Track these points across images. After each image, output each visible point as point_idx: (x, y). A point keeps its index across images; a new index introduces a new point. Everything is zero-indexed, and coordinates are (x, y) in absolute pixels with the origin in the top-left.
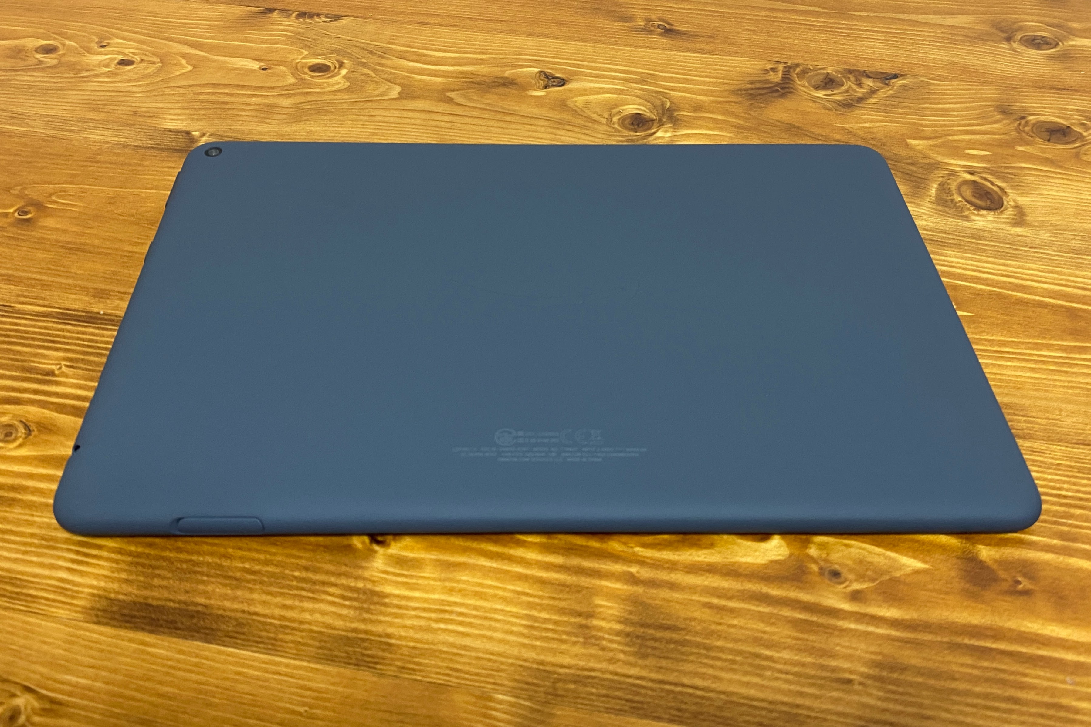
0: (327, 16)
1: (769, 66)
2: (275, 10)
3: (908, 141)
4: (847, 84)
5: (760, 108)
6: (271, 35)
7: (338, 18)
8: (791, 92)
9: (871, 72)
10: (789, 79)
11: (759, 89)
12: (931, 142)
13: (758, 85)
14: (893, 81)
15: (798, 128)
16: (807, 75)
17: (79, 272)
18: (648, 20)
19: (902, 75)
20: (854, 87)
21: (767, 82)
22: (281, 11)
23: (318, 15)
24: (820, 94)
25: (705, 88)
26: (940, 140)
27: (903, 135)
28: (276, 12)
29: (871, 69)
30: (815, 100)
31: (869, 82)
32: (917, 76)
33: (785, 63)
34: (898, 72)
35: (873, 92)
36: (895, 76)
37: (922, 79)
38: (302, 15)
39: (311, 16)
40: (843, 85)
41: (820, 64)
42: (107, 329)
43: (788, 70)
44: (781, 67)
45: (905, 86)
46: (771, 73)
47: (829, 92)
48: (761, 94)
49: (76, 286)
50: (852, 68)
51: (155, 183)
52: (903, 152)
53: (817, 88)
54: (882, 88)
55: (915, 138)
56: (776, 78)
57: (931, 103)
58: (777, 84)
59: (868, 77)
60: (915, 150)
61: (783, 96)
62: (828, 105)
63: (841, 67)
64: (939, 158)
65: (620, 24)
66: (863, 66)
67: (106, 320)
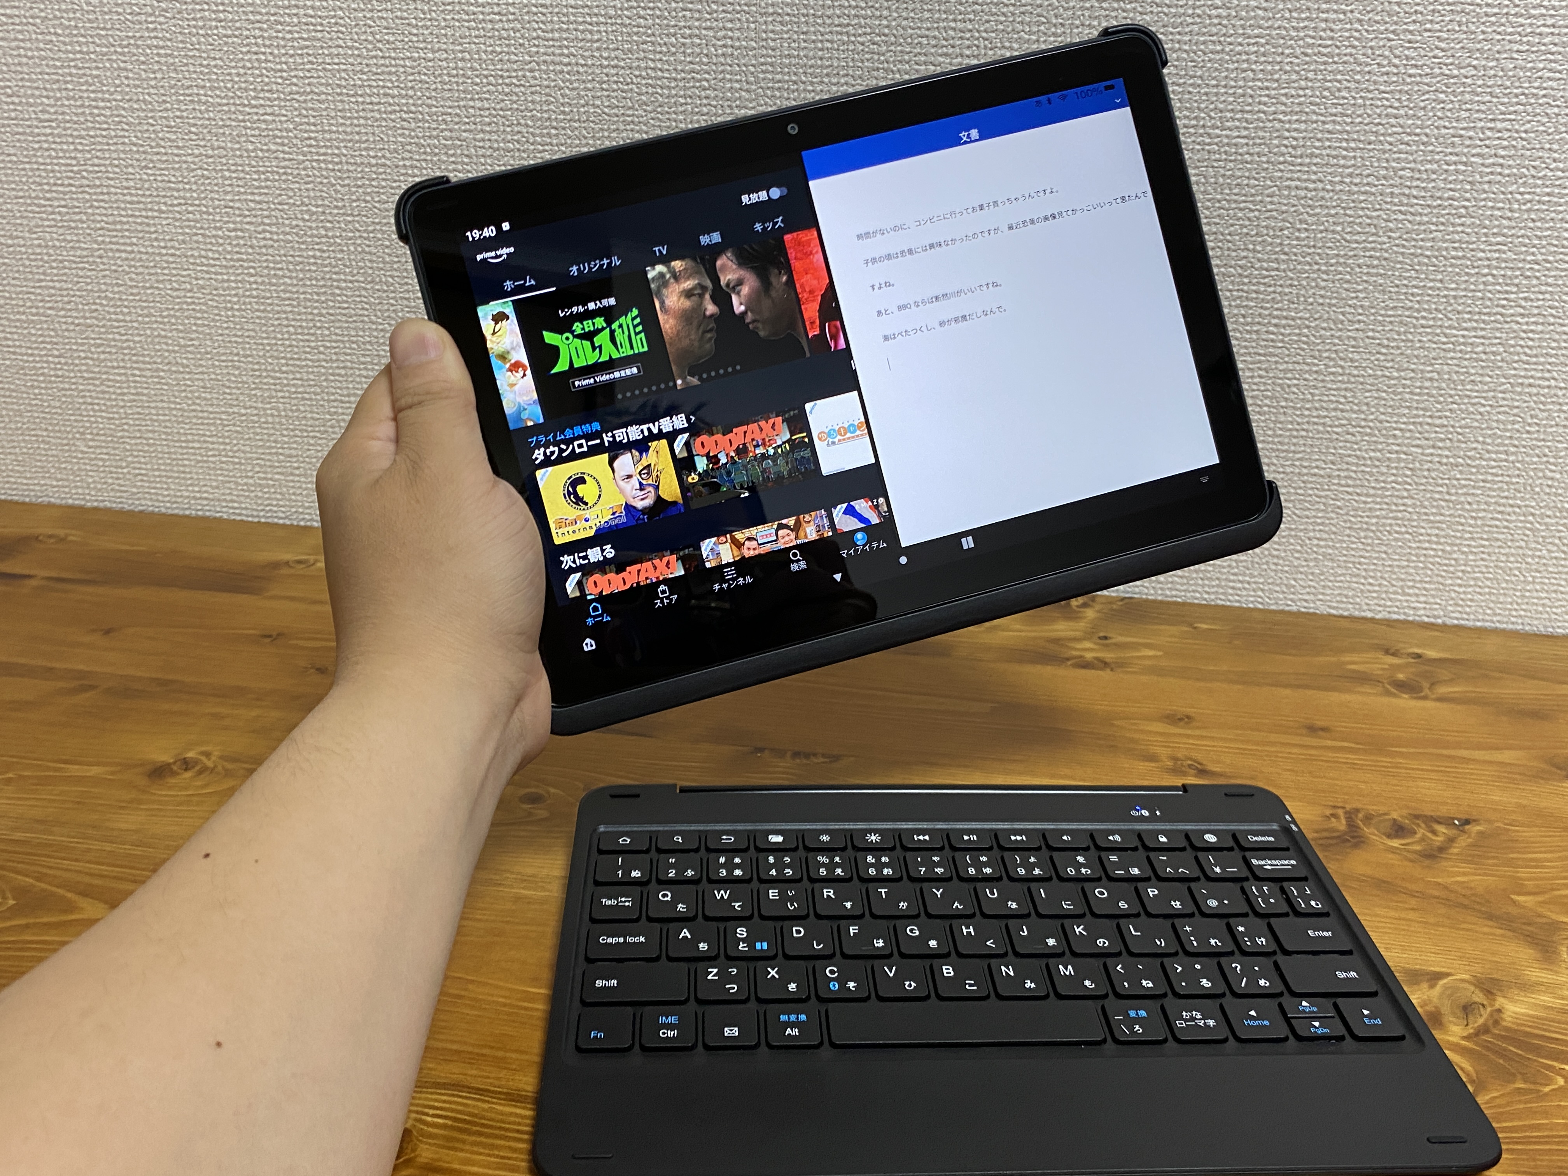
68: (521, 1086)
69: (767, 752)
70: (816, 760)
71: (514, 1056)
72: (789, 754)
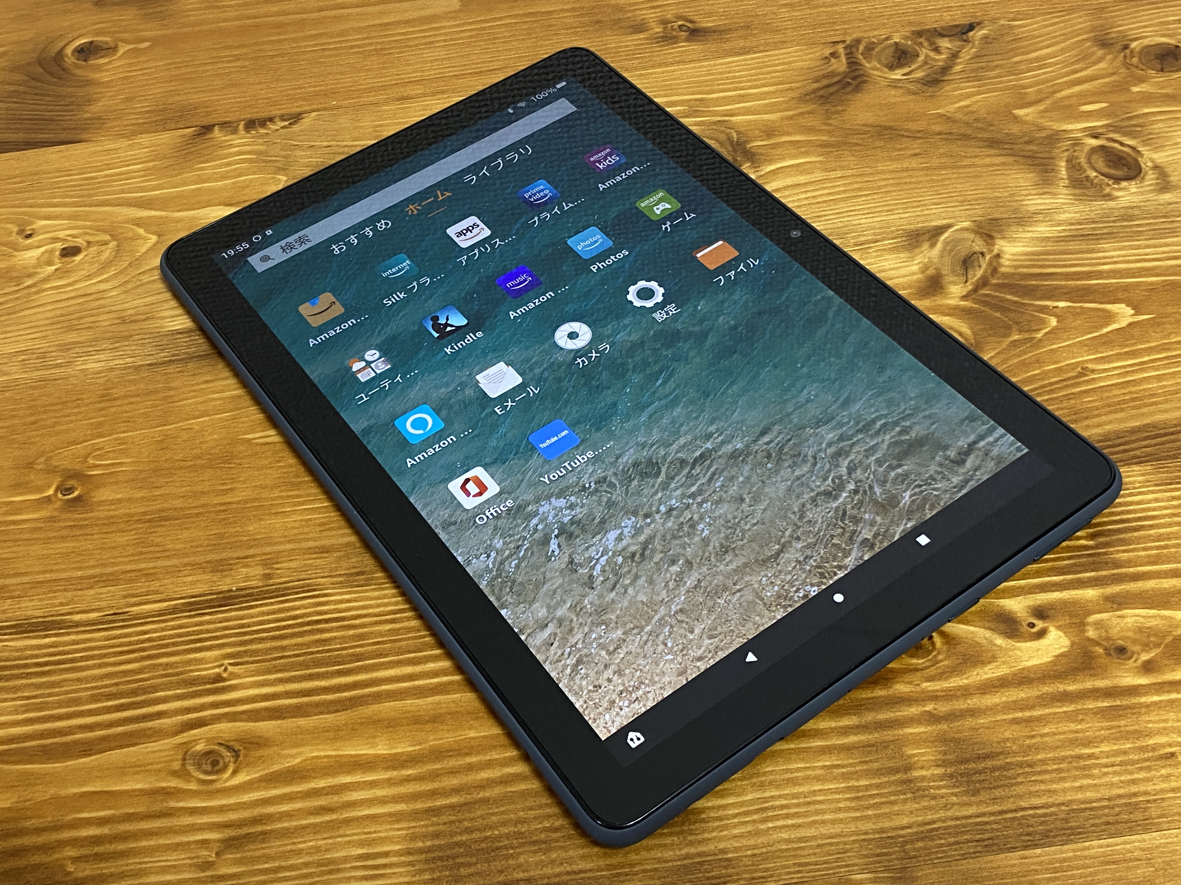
0: (283, 118)
1: (827, 52)
2: (214, 125)
3: (1015, 112)
4: (924, 52)
5: (838, 112)
6: (228, 164)
7: (296, 118)
8: (864, 82)
9: (943, 28)
10: (856, 63)
11: (828, 86)
12: (1041, 107)
13: (825, 82)
14: (971, 34)
15: (890, 128)
16: (874, 53)
17: (178, 547)
18: (664, 22)
19: (979, 24)
20: (932, 54)
21: (833, 74)
22: (224, 125)
23: (271, 120)
24: (897, 75)
25: (767, 101)
26: (1048, 102)
27: (1006, 106)
28: (216, 128)
29: (943, 24)
30: (894, 84)
31: (945, 43)
32: (994, 20)
33: (843, 42)
34: (972, 20)
35: (955, 55)
36: (971, 27)
37: (1002, 22)
38: (250, 125)
39: (263, 122)
40: (918, 56)
41: (883, 33)
42: (251, 607)
43: (851, 49)
44: (840, 48)
45: (985, 37)
46: (833, 60)
47: (906, 70)
48: (832, 94)
49: (185, 565)
50: (918, 28)
51: (201, 408)
52: (1015, 129)
53: (891, 67)
54: (963, 47)
55: (1021, 107)
56: (841, 65)
57: (1022, 54)
58: (846, 75)
59: (942, 36)
60: (1024, 122)
61: (858, 89)
62: (912, 87)
63: (906, 31)
64: (1055, 127)
65: (635, 37)
66: (931, 22)
67: (244, 596)
68: (29, 613)
69: (217, 132)
70: (273, 127)
71: (14, 581)
72: (241, 127)
